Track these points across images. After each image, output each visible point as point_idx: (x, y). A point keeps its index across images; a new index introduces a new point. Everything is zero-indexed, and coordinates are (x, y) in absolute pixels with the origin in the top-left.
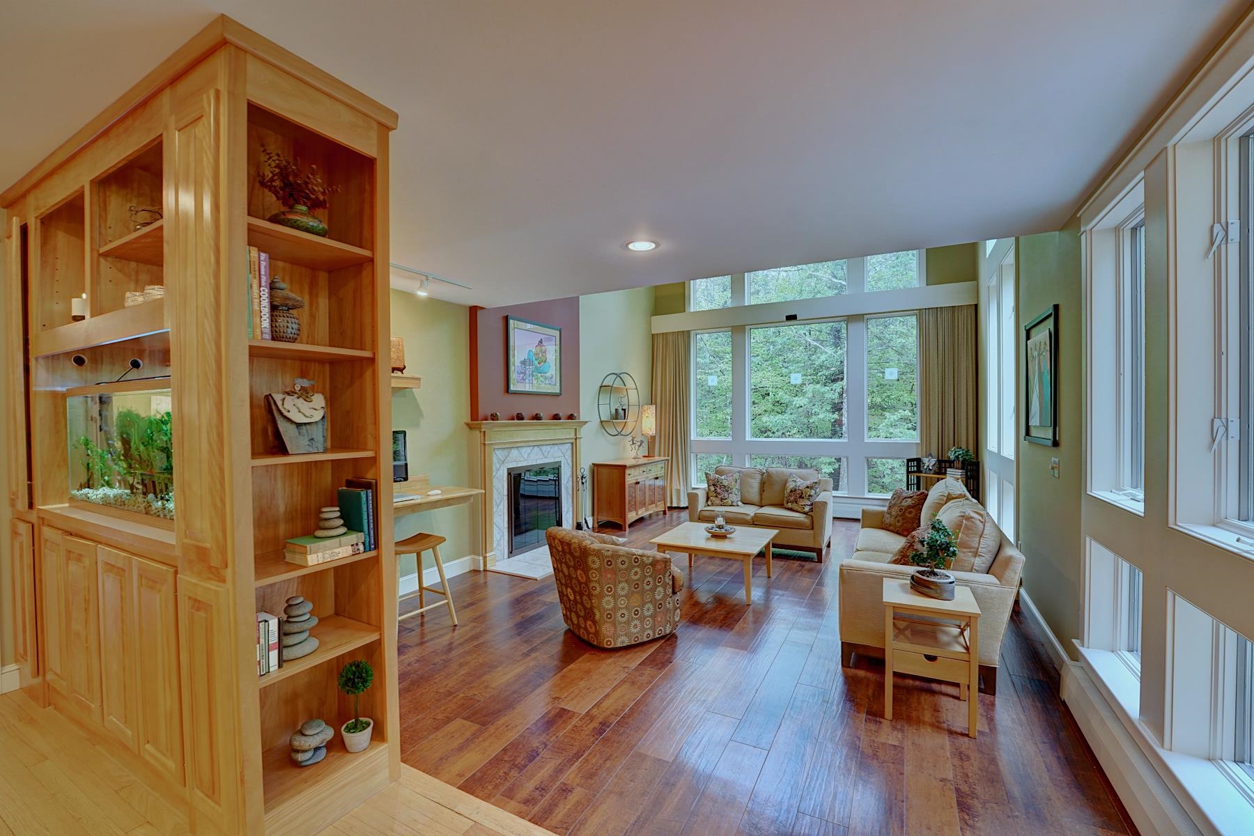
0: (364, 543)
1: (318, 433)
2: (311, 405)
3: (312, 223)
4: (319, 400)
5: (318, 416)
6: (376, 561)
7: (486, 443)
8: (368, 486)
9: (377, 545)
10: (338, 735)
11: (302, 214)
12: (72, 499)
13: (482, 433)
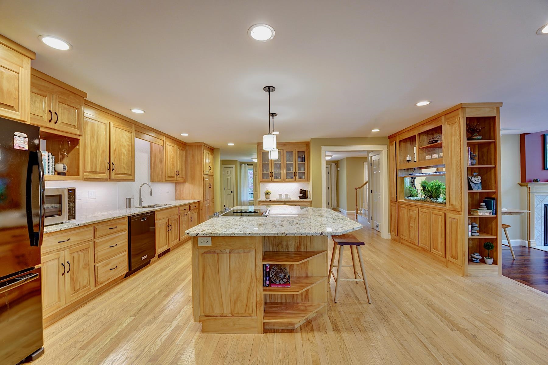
0: (492, 213)
1: (480, 186)
2: (478, 179)
3: (479, 137)
4: (479, 178)
5: (480, 181)
6: (496, 218)
7: (531, 192)
8: (493, 199)
9: (496, 214)
10: (483, 259)
11: (476, 136)
12: (405, 199)
13: (528, 188)
